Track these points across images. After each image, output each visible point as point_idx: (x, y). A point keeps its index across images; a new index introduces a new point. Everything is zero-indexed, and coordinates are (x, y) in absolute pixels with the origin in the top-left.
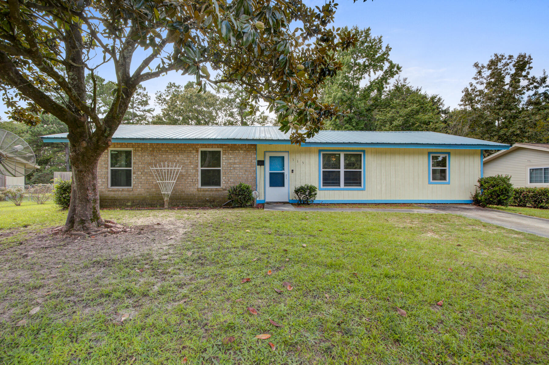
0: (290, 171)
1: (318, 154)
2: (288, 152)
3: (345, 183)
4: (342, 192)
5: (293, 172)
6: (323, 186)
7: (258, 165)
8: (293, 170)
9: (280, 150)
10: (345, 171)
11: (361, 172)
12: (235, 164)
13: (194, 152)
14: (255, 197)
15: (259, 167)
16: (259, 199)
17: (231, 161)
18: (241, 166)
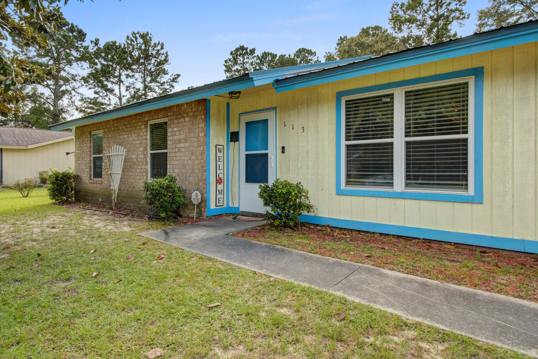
0: (279, 150)
1: (334, 105)
2: (275, 108)
3: (408, 177)
4: (401, 202)
5: (283, 152)
6: (348, 183)
7: (231, 141)
8: (283, 148)
9: (262, 108)
10: (407, 143)
11: (466, 140)
12: (180, 141)
13: (143, 127)
14: (195, 202)
15: (232, 144)
16: (231, 205)
17: (176, 138)
18: (186, 145)
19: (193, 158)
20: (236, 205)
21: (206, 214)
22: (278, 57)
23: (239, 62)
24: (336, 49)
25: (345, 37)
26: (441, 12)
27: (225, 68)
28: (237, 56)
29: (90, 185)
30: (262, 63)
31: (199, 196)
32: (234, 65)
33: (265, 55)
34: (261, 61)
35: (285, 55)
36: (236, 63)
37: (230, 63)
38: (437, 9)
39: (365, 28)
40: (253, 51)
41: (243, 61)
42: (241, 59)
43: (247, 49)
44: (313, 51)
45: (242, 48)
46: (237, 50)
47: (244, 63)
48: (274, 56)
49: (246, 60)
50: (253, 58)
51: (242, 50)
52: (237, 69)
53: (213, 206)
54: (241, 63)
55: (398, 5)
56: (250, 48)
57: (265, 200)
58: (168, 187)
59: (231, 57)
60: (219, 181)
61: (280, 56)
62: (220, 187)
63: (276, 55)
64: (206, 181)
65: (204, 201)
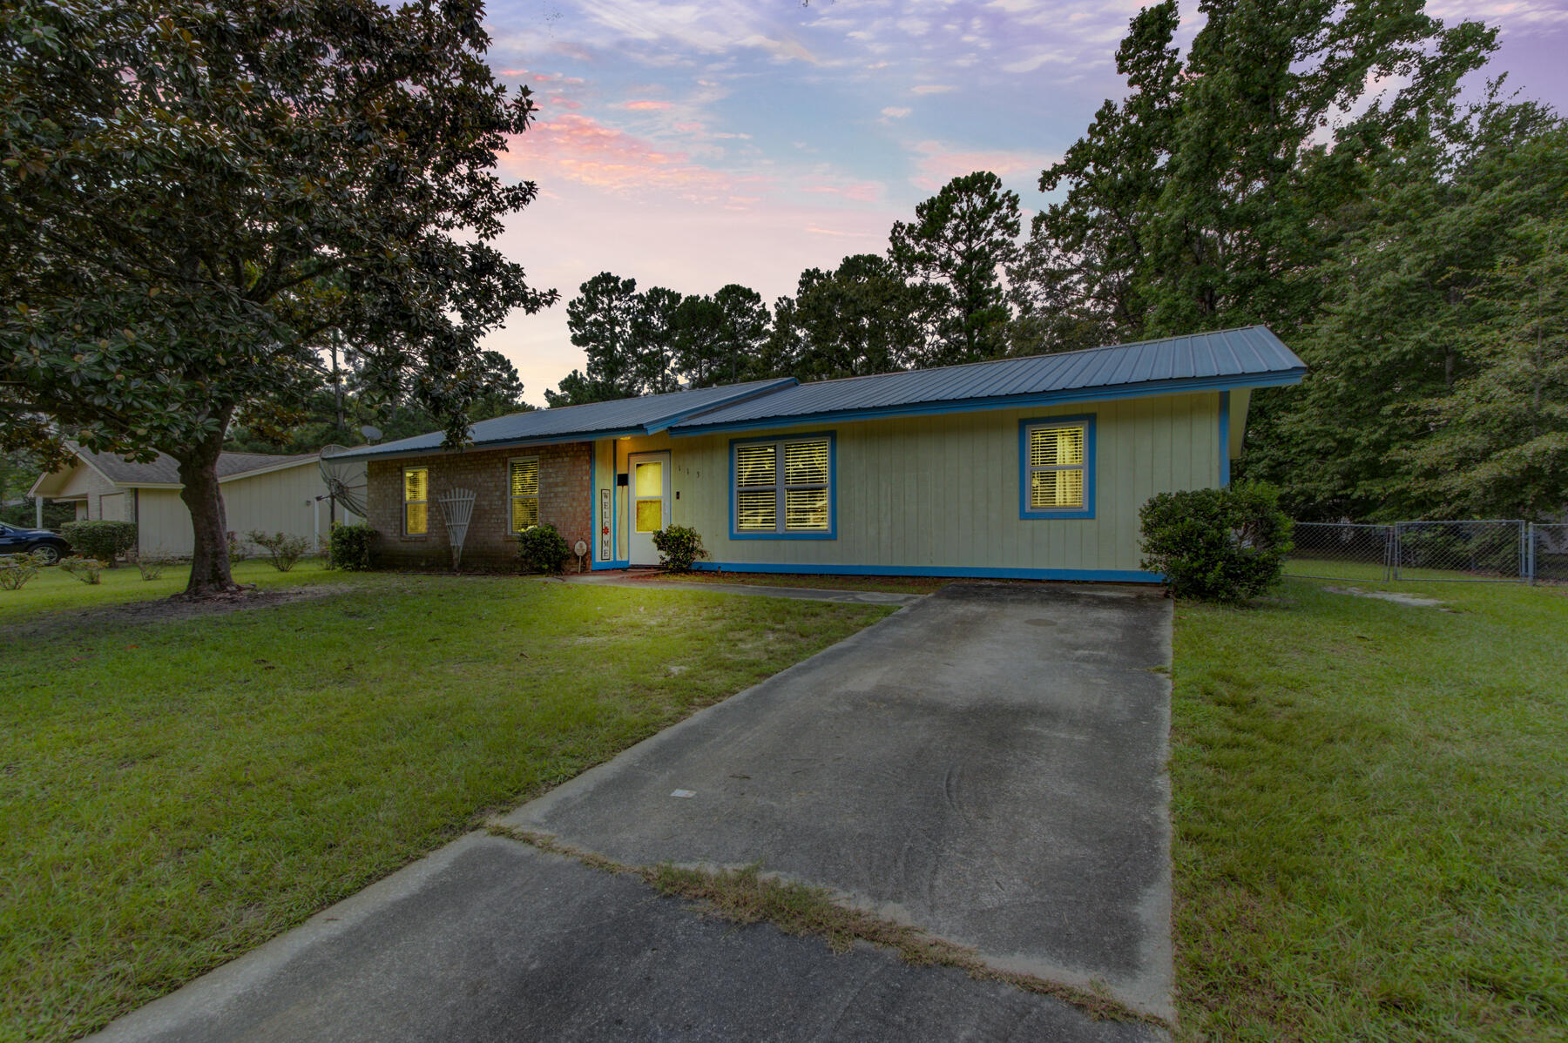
0: (674, 496)
1: (727, 452)
2: (670, 451)
3: (789, 521)
4: (781, 543)
5: (678, 498)
6: (740, 528)
7: (619, 485)
8: (678, 493)
9: (655, 449)
10: (787, 490)
11: (825, 489)
12: (557, 485)
13: (500, 465)
14: (579, 553)
15: (619, 488)
16: (618, 559)
17: (551, 480)
18: (566, 489)
19: (575, 504)
20: (625, 559)
21: (592, 567)
22: (682, 301)
23: (600, 306)
24: (799, 292)
25: (816, 270)
26: (976, 245)
27: (568, 318)
28: (595, 294)
29: (401, 544)
30: (649, 310)
31: (585, 547)
32: (588, 311)
33: (657, 293)
34: (647, 306)
35: (698, 297)
36: (593, 308)
37: (581, 308)
38: (969, 240)
39: (851, 257)
40: (630, 284)
41: (609, 305)
42: (606, 300)
43: (617, 279)
44: (754, 291)
45: (606, 277)
46: (596, 281)
47: (610, 309)
48: (675, 297)
49: (616, 303)
50: (630, 300)
51: (608, 283)
52: (596, 320)
53: (598, 559)
54: (603, 309)
55: (903, 228)
56: (624, 277)
57: (659, 544)
58: (551, 536)
59: (582, 295)
60: (605, 531)
61: (687, 299)
62: (606, 538)
63: (679, 296)
64: (591, 530)
65: (589, 554)
